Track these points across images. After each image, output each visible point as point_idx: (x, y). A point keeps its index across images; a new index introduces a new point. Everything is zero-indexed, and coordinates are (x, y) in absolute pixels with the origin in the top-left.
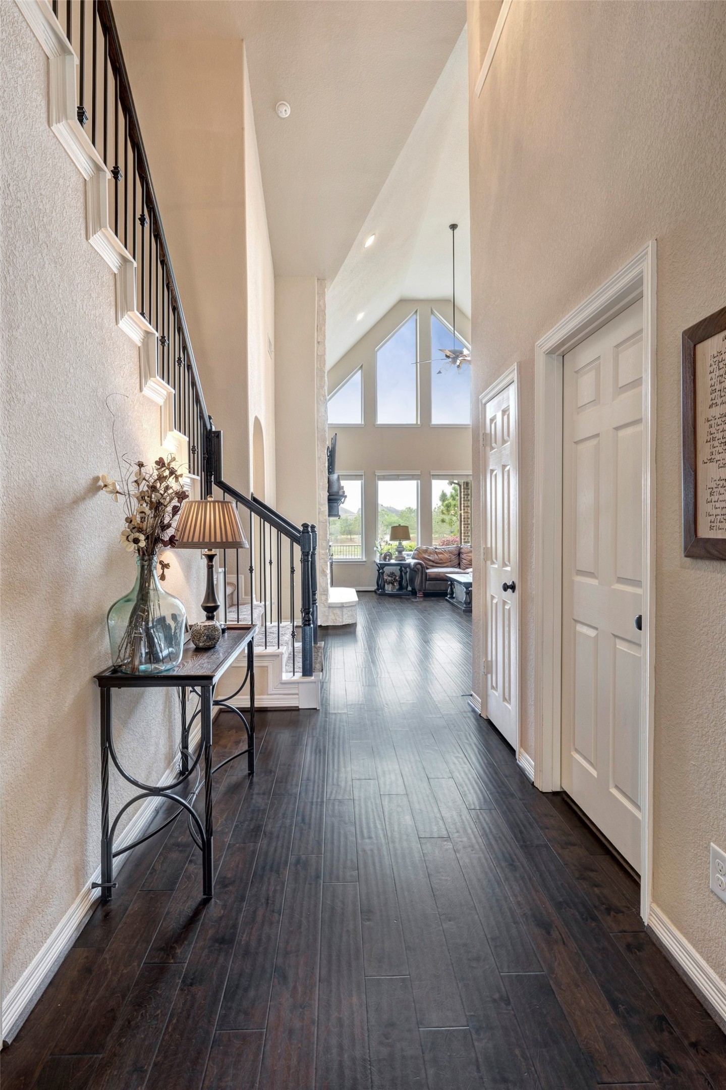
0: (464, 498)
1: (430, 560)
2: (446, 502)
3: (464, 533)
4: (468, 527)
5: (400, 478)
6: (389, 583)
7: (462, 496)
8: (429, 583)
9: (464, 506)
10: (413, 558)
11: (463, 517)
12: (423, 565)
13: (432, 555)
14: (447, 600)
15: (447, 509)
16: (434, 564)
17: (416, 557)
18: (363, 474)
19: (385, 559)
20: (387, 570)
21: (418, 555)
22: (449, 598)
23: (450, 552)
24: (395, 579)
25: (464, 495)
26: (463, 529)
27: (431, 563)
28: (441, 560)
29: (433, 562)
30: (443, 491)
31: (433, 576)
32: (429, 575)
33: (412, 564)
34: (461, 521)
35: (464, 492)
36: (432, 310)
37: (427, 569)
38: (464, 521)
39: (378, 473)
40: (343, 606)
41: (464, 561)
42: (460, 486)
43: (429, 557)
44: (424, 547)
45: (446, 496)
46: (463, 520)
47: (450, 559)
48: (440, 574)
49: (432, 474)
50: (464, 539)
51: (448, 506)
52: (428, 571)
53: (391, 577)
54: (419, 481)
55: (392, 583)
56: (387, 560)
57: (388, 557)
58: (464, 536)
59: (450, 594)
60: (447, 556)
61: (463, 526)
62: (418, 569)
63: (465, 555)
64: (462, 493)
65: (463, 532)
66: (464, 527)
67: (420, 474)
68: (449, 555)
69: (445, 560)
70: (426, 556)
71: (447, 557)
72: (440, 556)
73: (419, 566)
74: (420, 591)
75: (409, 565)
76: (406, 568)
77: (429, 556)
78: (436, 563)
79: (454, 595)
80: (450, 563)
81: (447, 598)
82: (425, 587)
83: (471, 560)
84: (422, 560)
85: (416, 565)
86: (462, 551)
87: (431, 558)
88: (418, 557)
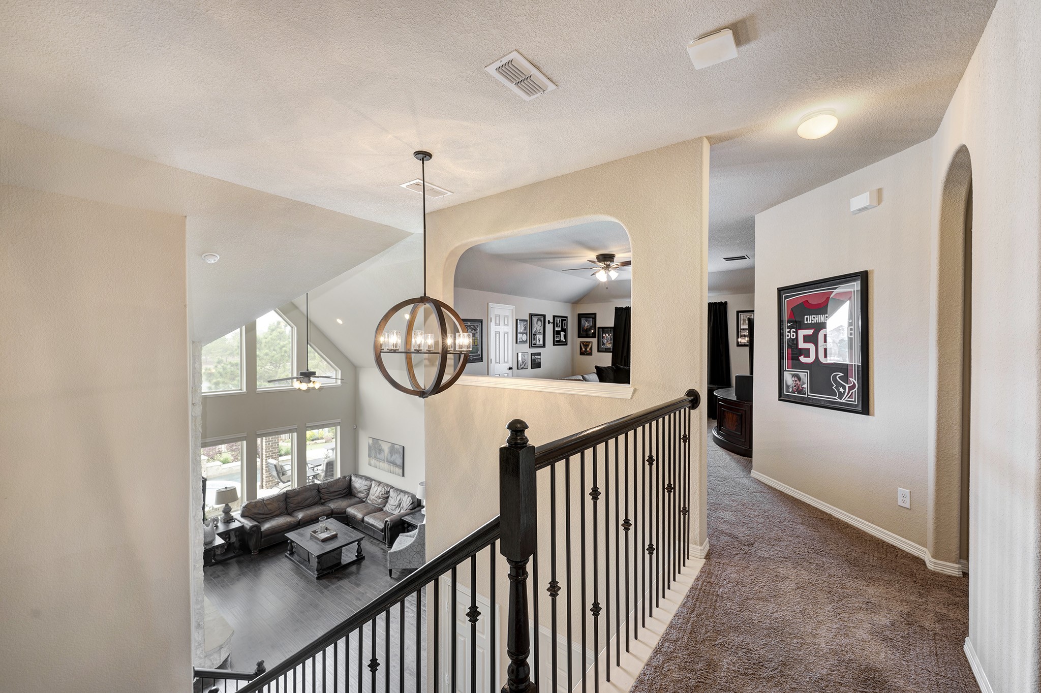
1: (260, 514)
4: (269, 444)
8: (264, 541)
10: (243, 516)
12: (257, 525)
13: (261, 509)
14: (286, 556)
16: (265, 516)
17: (246, 514)
21: (248, 512)
22: (290, 554)
23: (278, 501)
27: (261, 516)
28: (270, 510)
29: (263, 514)
31: (268, 534)
32: (264, 533)
37: (261, 525)
41: (291, 505)
47: (279, 507)
48: (275, 529)
52: (264, 528)
54: (245, 442)
60: (275, 505)
62: (255, 532)
63: (292, 499)
67: (246, 435)
68: (277, 503)
69: (274, 509)
70: (256, 511)
72: (269, 506)
73: (255, 529)
74: (255, 549)
75: (241, 528)
77: (259, 510)
79: (294, 550)
80: (278, 511)
81: (286, 554)
82: (261, 545)
83: (299, 503)
84: (252, 516)
85: (252, 527)
86: (289, 496)
87: (260, 512)
88: (249, 514)
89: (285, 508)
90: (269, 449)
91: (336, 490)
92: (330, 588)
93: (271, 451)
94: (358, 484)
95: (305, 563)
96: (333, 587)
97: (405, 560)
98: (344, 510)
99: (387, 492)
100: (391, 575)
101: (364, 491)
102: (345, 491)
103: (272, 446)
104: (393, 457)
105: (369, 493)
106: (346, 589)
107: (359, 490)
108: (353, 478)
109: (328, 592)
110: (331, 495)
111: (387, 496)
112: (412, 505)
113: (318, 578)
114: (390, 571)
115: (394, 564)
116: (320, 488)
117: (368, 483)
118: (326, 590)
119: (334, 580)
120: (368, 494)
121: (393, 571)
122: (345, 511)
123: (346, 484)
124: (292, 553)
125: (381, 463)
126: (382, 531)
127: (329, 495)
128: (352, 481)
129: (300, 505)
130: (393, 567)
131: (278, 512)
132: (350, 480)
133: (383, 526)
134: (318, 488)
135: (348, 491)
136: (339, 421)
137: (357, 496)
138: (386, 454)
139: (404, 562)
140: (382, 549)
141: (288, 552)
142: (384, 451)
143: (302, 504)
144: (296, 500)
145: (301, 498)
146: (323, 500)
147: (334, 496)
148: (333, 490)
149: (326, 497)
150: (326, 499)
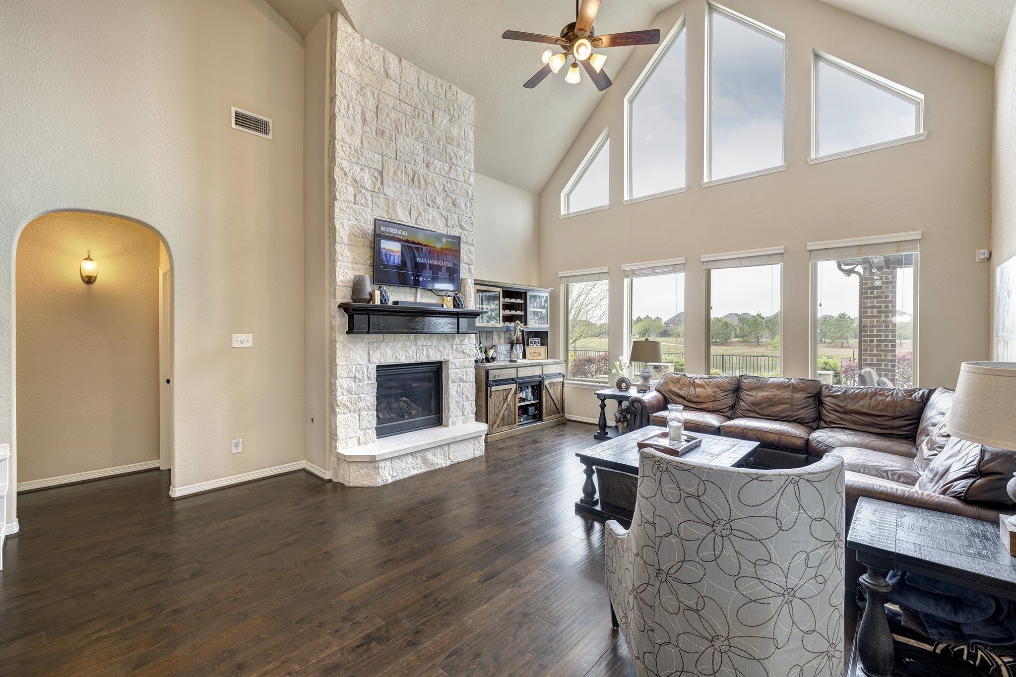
1: (680, 396)
5: (656, 271)
6: (618, 422)
13: (685, 389)
18: (607, 270)
39: (625, 267)
43: (678, 390)
49: (714, 258)
56: (623, 388)
57: (623, 385)
60: (710, 391)
63: (745, 393)
68: (715, 390)
69: (706, 397)
70: (675, 389)
71: (711, 393)
83: (755, 404)
86: (743, 386)
87: (681, 393)
88: (663, 390)
89: (728, 405)
91: (864, 410)
108: (935, 394)
110: (848, 417)
127: (841, 415)
128: (930, 401)
132: (927, 398)
134: (818, 393)
143: (761, 409)
144: (752, 396)
145: (762, 396)
146: (822, 422)
147: (855, 423)
148: (855, 407)
149: (832, 417)
150: (831, 422)
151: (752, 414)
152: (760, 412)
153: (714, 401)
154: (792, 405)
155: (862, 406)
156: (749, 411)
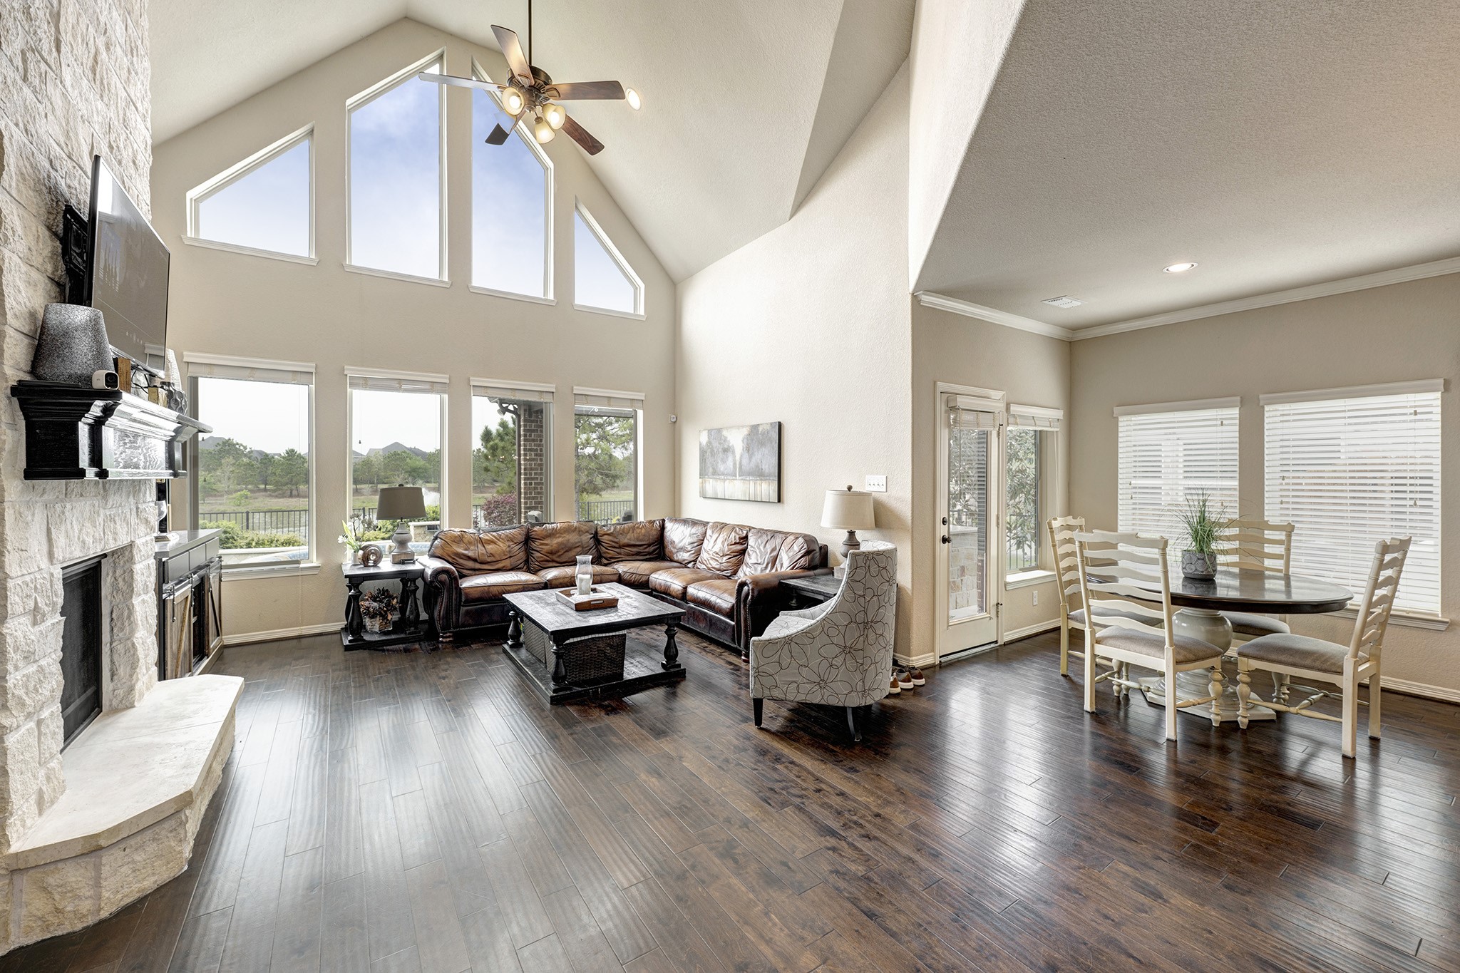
0: (525, 435)
1: (469, 558)
2: (491, 443)
3: (525, 493)
4: (531, 484)
5: (404, 386)
6: (373, 616)
7: (522, 433)
8: (467, 611)
9: (525, 450)
10: (433, 556)
11: (523, 467)
12: (453, 573)
13: (472, 548)
14: (505, 651)
15: (493, 453)
16: (478, 566)
17: (439, 553)
18: (313, 370)
19: (365, 560)
20: (369, 587)
21: (443, 549)
22: (511, 647)
23: (510, 539)
24: (388, 605)
25: (524, 431)
26: (522, 486)
27: (471, 564)
28: (492, 555)
29: (475, 560)
30: (486, 428)
31: (475, 594)
32: (467, 594)
33: (429, 572)
34: (520, 474)
35: (525, 426)
36: (473, 64)
37: (463, 576)
38: (525, 474)
39: (350, 371)
40: (101, 848)
41: (537, 554)
42: (519, 416)
43: (466, 552)
44: (457, 531)
45: (491, 434)
46: (522, 471)
47: (510, 552)
48: (491, 589)
49: (472, 383)
50: (526, 503)
51: (494, 449)
52: (466, 584)
53: (381, 601)
54: (446, 396)
55: (381, 615)
56: (371, 563)
57: (372, 557)
58: (525, 498)
59: (513, 637)
60: (503, 546)
61: (522, 482)
62: (441, 582)
63: (538, 542)
64: (522, 428)
65: (522, 491)
66: (525, 484)
67: (447, 381)
68: (508, 544)
69: (499, 555)
70: (461, 550)
71: (504, 548)
72: (489, 547)
73: (444, 577)
74: (445, 628)
75: (421, 574)
76: (414, 581)
77: (466, 550)
78: (482, 563)
79: (522, 639)
80: (508, 561)
81: (506, 646)
82: (458, 619)
83: (552, 553)
84: (450, 560)
85: (438, 573)
86: (533, 535)
87: (470, 554)
88: (445, 554)
89: (524, 559)
90: (531, 493)
91: (633, 543)
92: (578, 729)
93: (533, 498)
94: (677, 535)
95: (538, 665)
96: (590, 726)
97: (804, 671)
98: (644, 579)
99: (740, 538)
100: (758, 721)
101: (689, 548)
102: (651, 549)
103: (537, 488)
104: (754, 460)
105: (700, 549)
106: (621, 739)
107: (680, 545)
108: (668, 525)
109: (570, 739)
110: (622, 551)
111: (739, 547)
112: (807, 558)
113: (554, 701)
114: (758, 704)
115: (767, 681)
116: (600, 532)
117: (698, 530)
118: (565, 732)
119: (597, 713)
120: (698, 554)
121: (768, 708)
122: (648, 581)
123: (654, 534)
124: (517, 646)
125: (727, 482)
126: (730, 614)
127: (618, 550)
128: (666, 530)
129: (554, 557)
130: (767, 693)
131: (507, 563)
132: (663, 528)
133: (733, 601)
134: (596, 533)
135: (657, 549)
136: (641, 396)
137: (676, 558)
138: (738, 458)
139: (800, 679)
140: (731, 663)
141: (510, 643)
142: (733, 453)
143: (559, 556)
144: (547, 545)
145: (557, 543)
146: (603, 560)
147: (628, 555)
148: (626, 541)
149: (612, 553)
150: (611, 558)
151: (551, 564)
152: (558, 560)
153: (510, 557)
154: (583, 548)
155: (630, 539)
156: (547, 561)
